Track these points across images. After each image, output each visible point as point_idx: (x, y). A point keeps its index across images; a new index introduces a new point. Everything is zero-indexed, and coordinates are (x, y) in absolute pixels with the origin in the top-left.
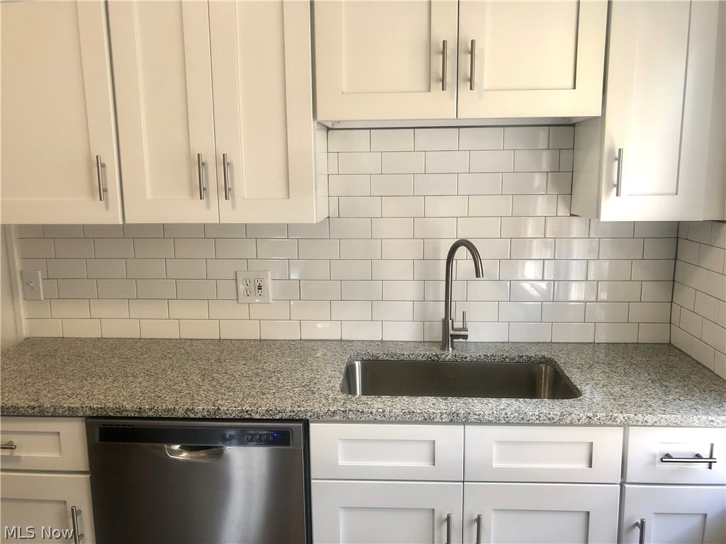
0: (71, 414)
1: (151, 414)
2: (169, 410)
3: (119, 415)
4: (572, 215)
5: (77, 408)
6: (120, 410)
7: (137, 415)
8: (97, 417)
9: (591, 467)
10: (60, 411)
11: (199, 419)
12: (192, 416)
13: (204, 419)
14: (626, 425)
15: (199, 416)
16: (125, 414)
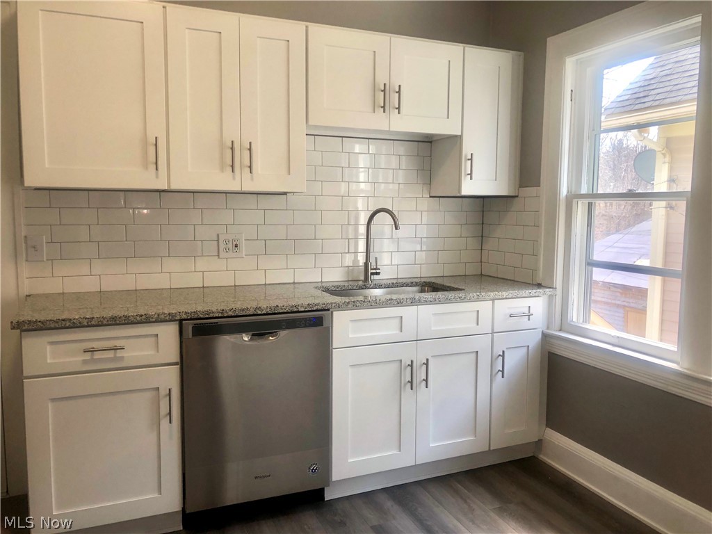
0: (170, 319)
1: (230, 313)
2: (243, 310)
3: (207, 316)
4: (430, 197)
5: (176, 313)
6: (207, 312)
7: (220, 315)
8: (191, 319)
9: (478, 325)
10: (162, 317)
11: (264, 314)
12: (259, 312)
13: (267, 314)
14: (493, 300)
15: (264, 312)
16: (211, 315)
